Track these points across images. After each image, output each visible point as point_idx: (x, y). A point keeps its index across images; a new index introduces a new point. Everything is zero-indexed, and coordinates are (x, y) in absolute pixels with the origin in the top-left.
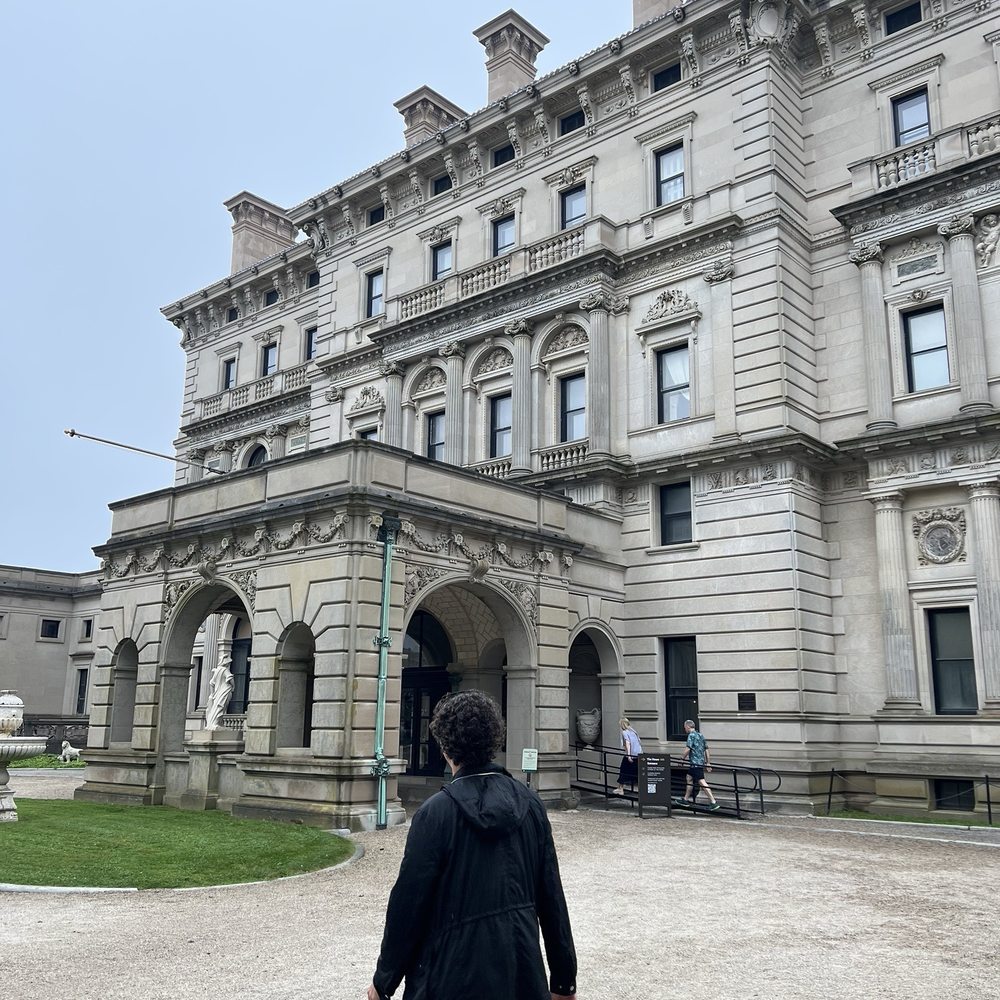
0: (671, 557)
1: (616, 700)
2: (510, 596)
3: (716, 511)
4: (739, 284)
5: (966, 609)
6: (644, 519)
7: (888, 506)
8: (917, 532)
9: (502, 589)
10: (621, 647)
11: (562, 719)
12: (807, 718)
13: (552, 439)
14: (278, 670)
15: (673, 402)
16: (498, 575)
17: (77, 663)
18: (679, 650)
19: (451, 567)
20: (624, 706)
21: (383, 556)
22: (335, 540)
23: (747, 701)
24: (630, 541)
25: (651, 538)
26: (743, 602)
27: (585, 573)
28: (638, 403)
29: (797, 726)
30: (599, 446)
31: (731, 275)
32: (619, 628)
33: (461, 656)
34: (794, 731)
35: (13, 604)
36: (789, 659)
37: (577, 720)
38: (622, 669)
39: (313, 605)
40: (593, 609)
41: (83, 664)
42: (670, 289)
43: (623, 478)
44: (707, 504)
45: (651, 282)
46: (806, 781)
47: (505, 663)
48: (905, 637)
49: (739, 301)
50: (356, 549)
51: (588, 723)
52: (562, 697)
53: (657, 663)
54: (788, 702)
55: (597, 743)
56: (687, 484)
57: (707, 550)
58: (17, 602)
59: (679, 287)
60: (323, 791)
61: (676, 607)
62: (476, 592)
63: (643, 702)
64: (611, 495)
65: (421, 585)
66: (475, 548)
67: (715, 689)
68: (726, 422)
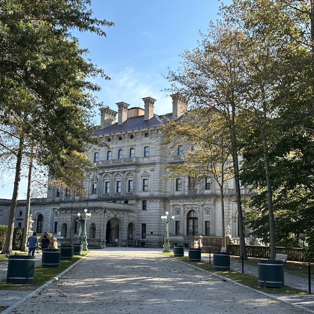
0: (143, 212)
1: (135, 232)
2: (120, 219)
3: (150, 206)
4: (155, 172)
5: (179, 221)
6: (140, 205)
7: (172, 207)
8: (175, 210)
9: (119, 218)
10: (136, 225)
11: (126, 235)
12: (158, 235)
13: (127, 191)
14: (90, 229)
15: (146, 188)
16: (118, 216)
17: (18, 221)
18: (144, 225)
19: (112, 216)
20: (136, 233)
21: (104, 215)
22: (98, 213)
23: (152, 233)
24: (138, 209)
25: (141, 209)
26: (152, 219)
27: (131, 214)
28: (140, 187)
29: (157, 236)
30: (134, 194)
31: (154, 171)
32: (136, 222)
33: (112, 226)
34: (157, 237)
35: (5, 208)
36: (157, 227)
37: (129, 235)
38: (136, 228)
39: (95, 221)
40: (131, 219)
41: (20, 221)
42: (146, 170)
43: (137, 199)
44: (149, 205)
45: (143, 169)
46: (158, 244)
47: (119, 227)
48: (172, 225)
49: (154, 175)
50: (101, 214)
51: (131, 236)
52: (126, 232)
53: (141, 227)
54: (156, 233)
55: (132, 239)
56: (146, 201)
57: (148, 211)
58: (5, 207)
59: (147, 170)
60: (97, 243)
61: (144, 219)
62: (115, 219)
63: (138, 233)
64: (136, 201)
65: (109, 218)
66: (115, 212)
67: (148, 231)
68: (152, 193)
